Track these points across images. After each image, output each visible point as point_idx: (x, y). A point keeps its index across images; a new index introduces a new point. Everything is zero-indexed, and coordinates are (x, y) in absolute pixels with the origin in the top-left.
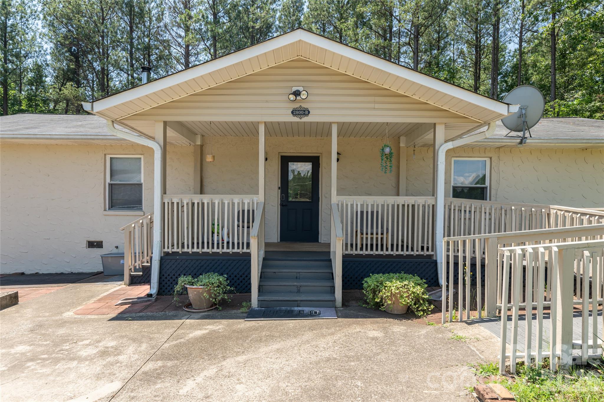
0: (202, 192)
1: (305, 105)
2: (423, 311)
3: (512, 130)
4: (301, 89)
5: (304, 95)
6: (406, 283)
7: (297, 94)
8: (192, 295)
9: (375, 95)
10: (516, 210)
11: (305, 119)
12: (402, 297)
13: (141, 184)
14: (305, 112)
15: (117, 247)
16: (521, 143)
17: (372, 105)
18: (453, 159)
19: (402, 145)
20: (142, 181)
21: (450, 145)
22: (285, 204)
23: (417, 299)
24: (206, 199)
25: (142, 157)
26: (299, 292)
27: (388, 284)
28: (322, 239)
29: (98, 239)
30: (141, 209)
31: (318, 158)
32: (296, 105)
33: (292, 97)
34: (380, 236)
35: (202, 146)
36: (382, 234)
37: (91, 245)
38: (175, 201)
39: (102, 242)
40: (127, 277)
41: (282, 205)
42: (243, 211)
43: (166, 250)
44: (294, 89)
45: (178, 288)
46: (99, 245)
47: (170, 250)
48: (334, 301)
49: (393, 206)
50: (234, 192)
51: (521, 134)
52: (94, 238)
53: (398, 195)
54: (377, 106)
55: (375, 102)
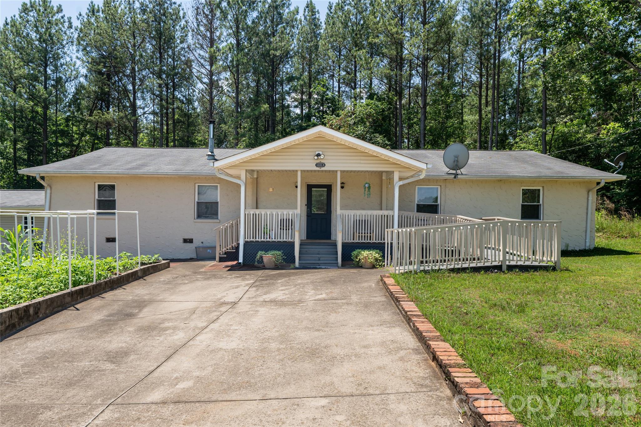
0: (257, 208)
1: (323, 161)
2: (380, 266)
3: (451, 169)
4: (321, 153)
5: (322, 157)
6: (371, 252)
7: (318, 155)
8: (265, 260)
9: (361, 156)
10: (438, 218)
11: (323, 169)
12: (369, 258)
13: (218, 203)
14: (323, 165)
15: (202, 243)
16: (455, 177)
17: (359, 161)
18: (417, 187)
19: (384, 178)
20: (219, 200)
21: (401, 183)
22: (310, 216)
23: (376, 260)
24: (257, 212)
25: (218, 185)
26: (319, 260)
27: (363, 252)
28: (333, 238)
29: (190, 237)
30: (218, 219)
31: (331, 186)
32: (318, 161)
33: (316, 158)
34: (369, 235)
35: (257, 178)
36: (370, 233)
37: (185, 241)
38: (252, 213)
39: (192, 239)
40: (217, 259)
41: (307, 216)
42: (283, 219)
43: (246, 240)
44: (317, 153)
45: (258, 257)
46: (191, 241)
47: (249, 240)
48: (338, 263)
49: (376, 216)
50: (277, 207)
51: (454, 172)
52: (187, 237)
53: (381, 210)
54: (362, 162)
55: (361, 160)
